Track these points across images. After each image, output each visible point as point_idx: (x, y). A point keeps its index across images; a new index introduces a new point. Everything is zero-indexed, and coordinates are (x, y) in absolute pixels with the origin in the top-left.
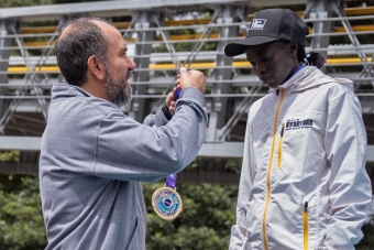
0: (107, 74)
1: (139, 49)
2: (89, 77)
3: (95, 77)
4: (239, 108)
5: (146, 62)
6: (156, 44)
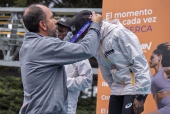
0: (47, 28)
2: (41, 30)
3: (43, 29)
6: (20, 25)
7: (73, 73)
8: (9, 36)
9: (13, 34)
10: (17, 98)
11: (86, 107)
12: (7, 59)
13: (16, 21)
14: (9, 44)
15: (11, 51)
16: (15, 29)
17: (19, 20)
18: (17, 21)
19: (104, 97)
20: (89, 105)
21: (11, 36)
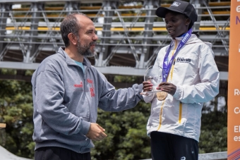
1: (106, 20)
4: (155, 52)
5: (109, 27)
6: (114, 18)
7: (195, 77)
8: (100, 33)
9: (106, 30)
10: (114, 116)
11: (208, 126)
12: (100, 65)
13: (108, 13)
14: (101, 44)
15: (104, 53)
16: (108, 24)
17: (113, 10)
18: (110, 12)
19: (237, 111)
20: (212, 122)
21: (104, 33)
